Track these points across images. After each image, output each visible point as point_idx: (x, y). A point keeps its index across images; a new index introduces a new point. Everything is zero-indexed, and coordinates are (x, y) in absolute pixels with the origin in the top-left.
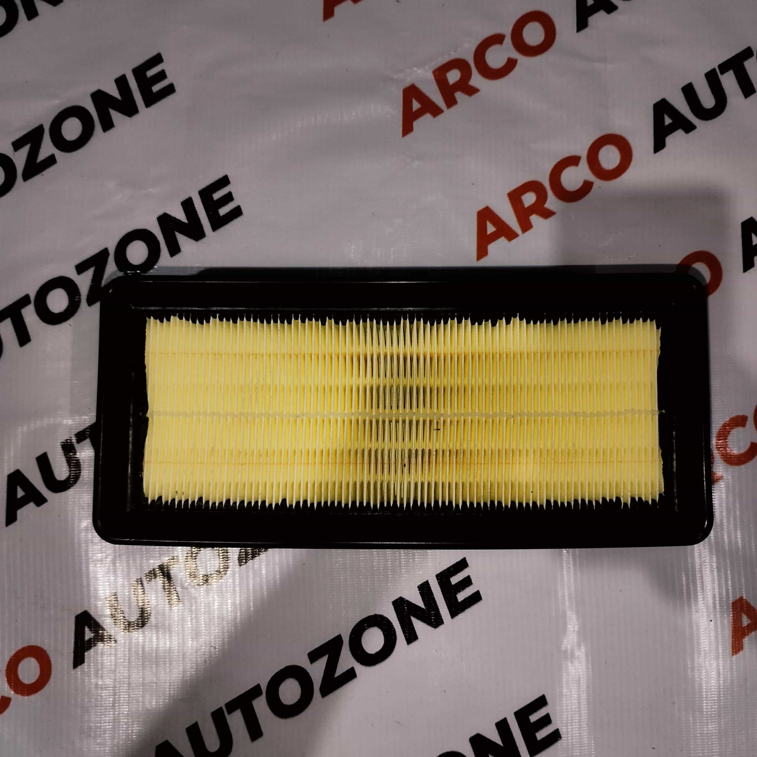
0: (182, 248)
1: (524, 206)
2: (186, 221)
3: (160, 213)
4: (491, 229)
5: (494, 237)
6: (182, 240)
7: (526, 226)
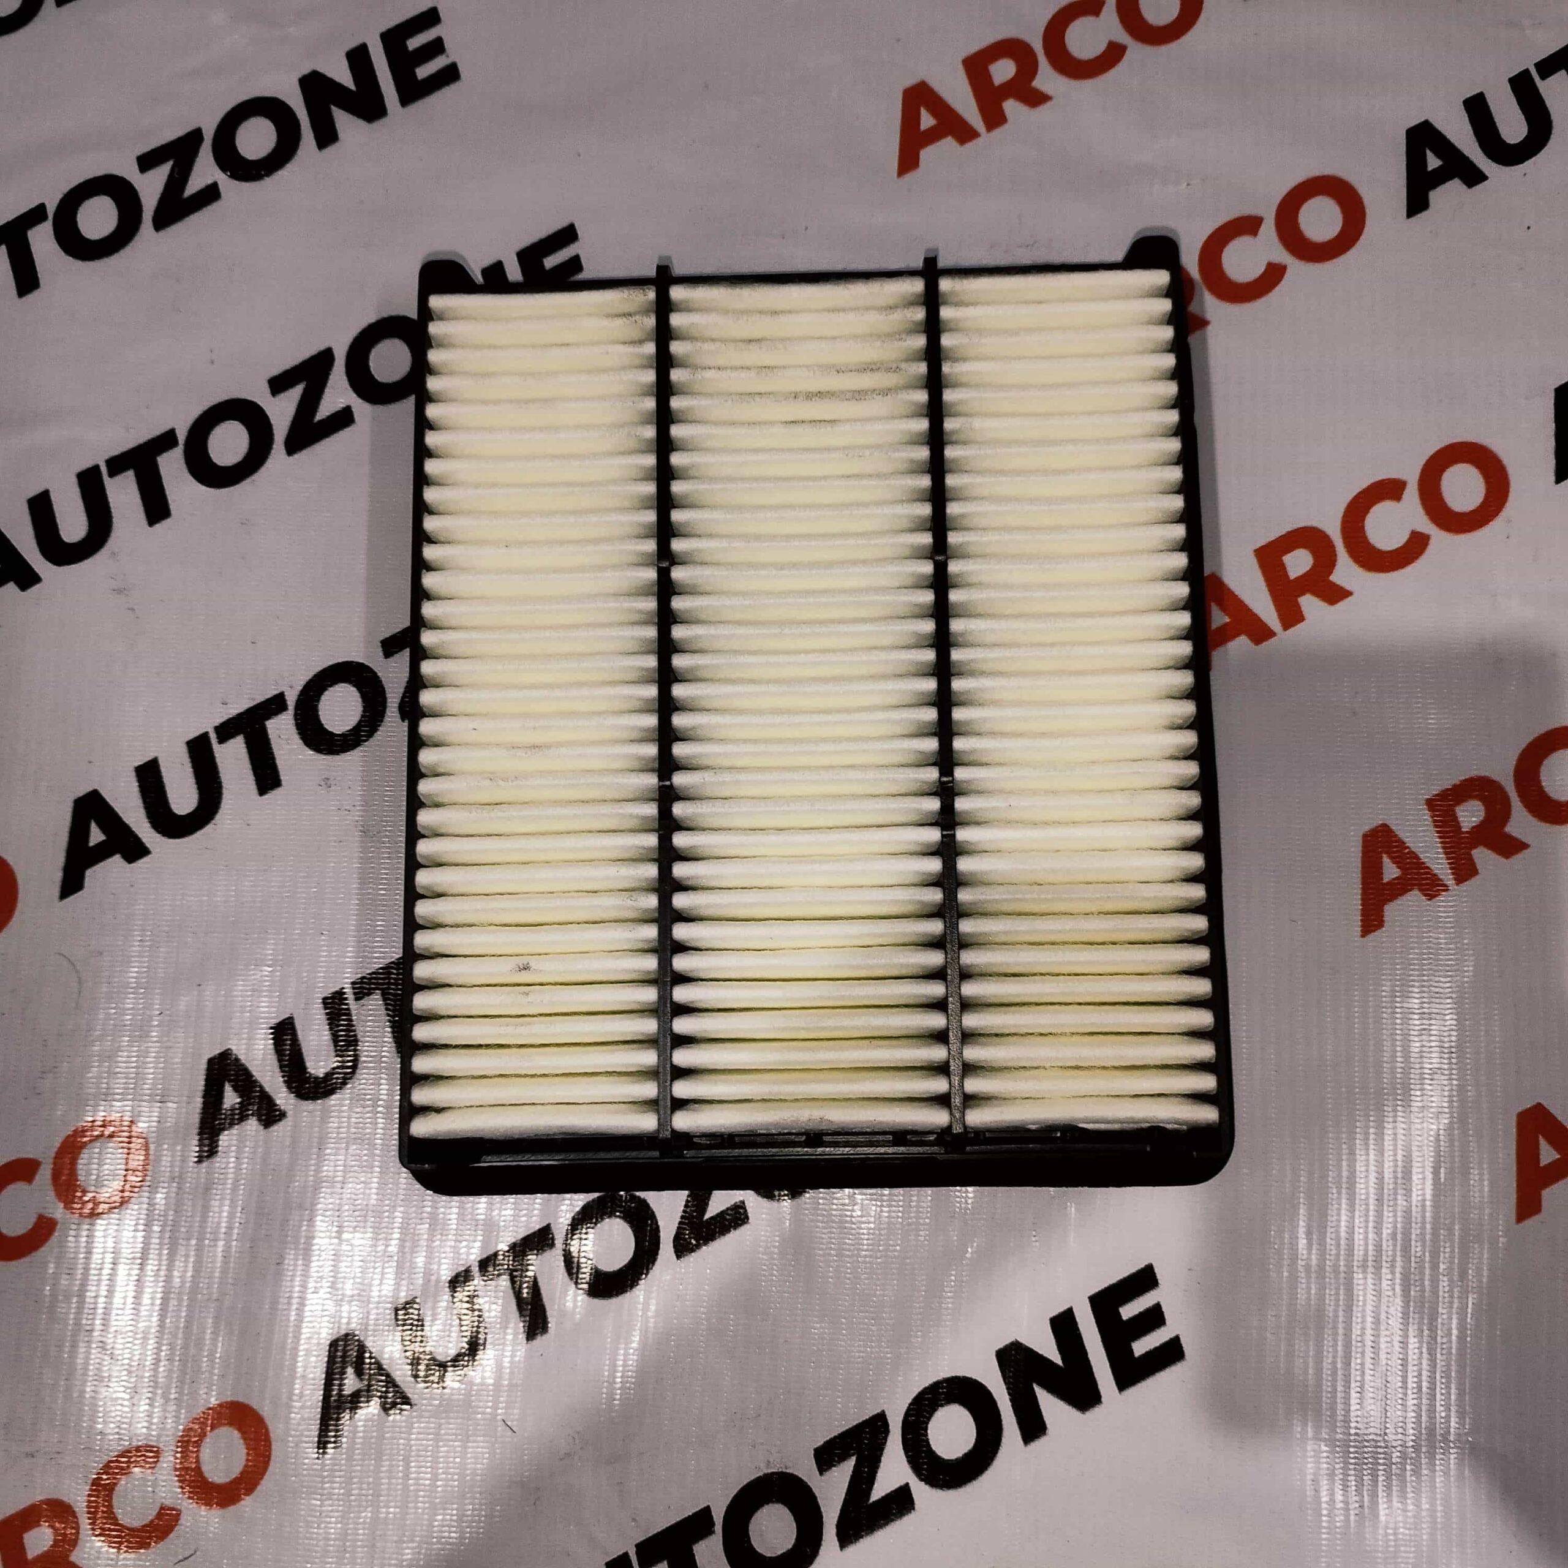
0: (341, 135)
1: (992, 84)
2: (353, 87)
3: (306, 70)
4: (927, 121)
5: (932, 136)
6: (342, 119)
7: (994, 118)
